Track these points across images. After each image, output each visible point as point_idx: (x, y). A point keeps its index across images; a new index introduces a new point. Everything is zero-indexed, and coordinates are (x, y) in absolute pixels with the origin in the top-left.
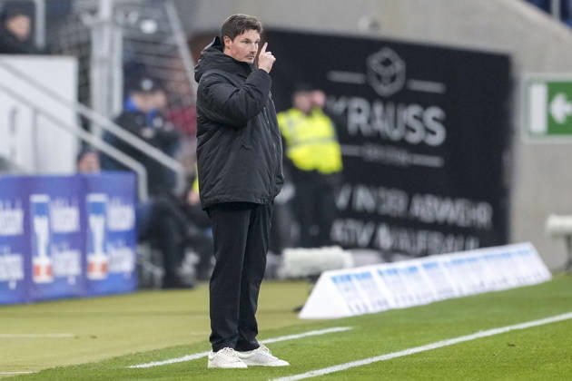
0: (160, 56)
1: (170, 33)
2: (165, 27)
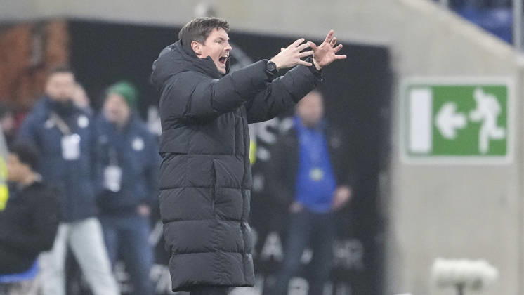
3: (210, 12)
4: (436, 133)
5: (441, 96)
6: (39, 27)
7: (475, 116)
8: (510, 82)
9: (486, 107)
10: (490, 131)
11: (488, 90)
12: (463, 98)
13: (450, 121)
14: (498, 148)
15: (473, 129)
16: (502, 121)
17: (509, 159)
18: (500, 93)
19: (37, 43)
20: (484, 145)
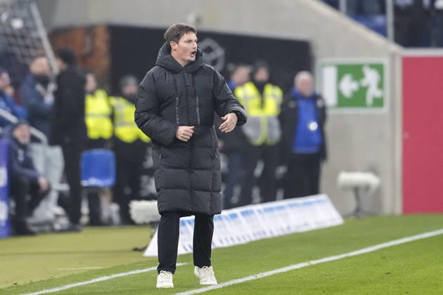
0: (27, 47)
1: (35, 29)
2: (30, 24)
3: (198, 20)
4: (340, 94)
5: (342, 71)
6: (90, 30)
7: (364, 82)
8: (385, 61)
9: (371, 77)
10: (373, 92)
11: (373, 66)
12: (356, 72)
13: (348, 86)
14: (378, 102)
15: (363, 91)
16: (381, 85)
17: (385, 110)
18: (379, 68)
19: (88, 40)
20: (369, 100)
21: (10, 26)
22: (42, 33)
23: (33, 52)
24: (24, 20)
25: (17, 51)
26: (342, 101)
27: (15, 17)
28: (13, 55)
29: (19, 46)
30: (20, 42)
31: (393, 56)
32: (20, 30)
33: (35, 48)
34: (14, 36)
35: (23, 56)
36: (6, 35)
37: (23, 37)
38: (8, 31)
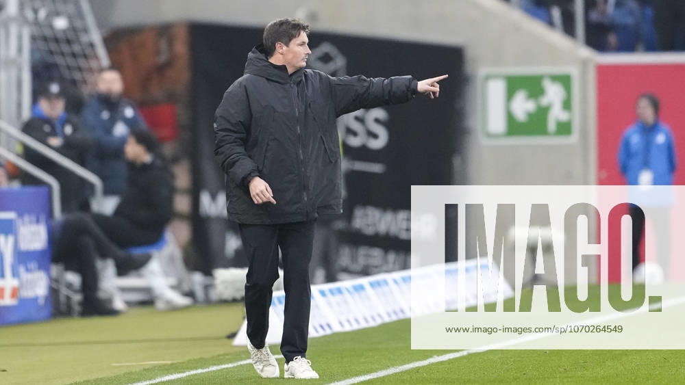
0: (74, 55)
1: (86, 31)
2: (78, 24)
3: (313, 17)
4: (510, 118)
5: (514, 85)
6: (165, 30)
7: (544, 101)
8: (574, 71)
9: (553, 94)
10: (557, 114)
11: (555, 78)
12: (533, 87)
13: (522, 106)
14: (564, 128)
15: (543, 112)
16: (567, 105)
17: (574, 138)
18: (565, 81)
19: (163, 45)
20: (552, 126)
21: (51, 27)
22: (96, 37)
23: (82, 62)
24: (70, 18)
25: (59, 60)
26: (514, 127)
27: (58, 14)
28: (55, 66)
29: (63, 54)
30: (65, 48)
31: (584, 63)
32: (64, 31)
33: (85, 56)
34: (57, 40)
35: (69, 68)
36: (45, 39)
37: (68, 42)
38: (48, 33)
